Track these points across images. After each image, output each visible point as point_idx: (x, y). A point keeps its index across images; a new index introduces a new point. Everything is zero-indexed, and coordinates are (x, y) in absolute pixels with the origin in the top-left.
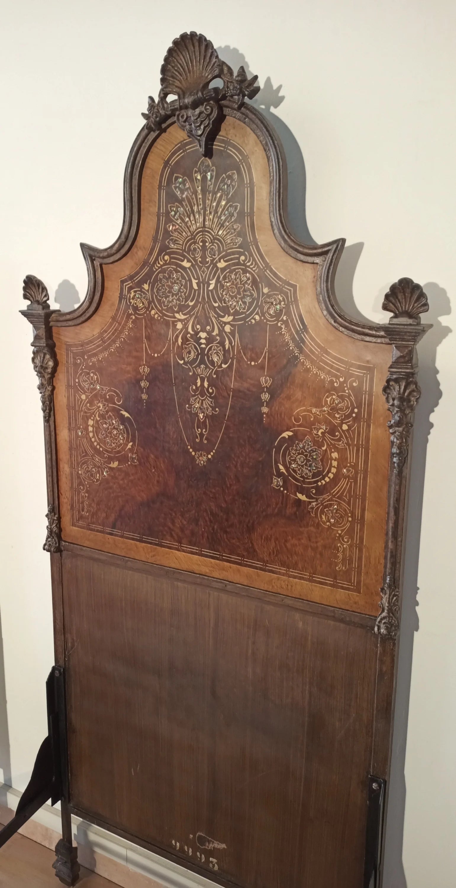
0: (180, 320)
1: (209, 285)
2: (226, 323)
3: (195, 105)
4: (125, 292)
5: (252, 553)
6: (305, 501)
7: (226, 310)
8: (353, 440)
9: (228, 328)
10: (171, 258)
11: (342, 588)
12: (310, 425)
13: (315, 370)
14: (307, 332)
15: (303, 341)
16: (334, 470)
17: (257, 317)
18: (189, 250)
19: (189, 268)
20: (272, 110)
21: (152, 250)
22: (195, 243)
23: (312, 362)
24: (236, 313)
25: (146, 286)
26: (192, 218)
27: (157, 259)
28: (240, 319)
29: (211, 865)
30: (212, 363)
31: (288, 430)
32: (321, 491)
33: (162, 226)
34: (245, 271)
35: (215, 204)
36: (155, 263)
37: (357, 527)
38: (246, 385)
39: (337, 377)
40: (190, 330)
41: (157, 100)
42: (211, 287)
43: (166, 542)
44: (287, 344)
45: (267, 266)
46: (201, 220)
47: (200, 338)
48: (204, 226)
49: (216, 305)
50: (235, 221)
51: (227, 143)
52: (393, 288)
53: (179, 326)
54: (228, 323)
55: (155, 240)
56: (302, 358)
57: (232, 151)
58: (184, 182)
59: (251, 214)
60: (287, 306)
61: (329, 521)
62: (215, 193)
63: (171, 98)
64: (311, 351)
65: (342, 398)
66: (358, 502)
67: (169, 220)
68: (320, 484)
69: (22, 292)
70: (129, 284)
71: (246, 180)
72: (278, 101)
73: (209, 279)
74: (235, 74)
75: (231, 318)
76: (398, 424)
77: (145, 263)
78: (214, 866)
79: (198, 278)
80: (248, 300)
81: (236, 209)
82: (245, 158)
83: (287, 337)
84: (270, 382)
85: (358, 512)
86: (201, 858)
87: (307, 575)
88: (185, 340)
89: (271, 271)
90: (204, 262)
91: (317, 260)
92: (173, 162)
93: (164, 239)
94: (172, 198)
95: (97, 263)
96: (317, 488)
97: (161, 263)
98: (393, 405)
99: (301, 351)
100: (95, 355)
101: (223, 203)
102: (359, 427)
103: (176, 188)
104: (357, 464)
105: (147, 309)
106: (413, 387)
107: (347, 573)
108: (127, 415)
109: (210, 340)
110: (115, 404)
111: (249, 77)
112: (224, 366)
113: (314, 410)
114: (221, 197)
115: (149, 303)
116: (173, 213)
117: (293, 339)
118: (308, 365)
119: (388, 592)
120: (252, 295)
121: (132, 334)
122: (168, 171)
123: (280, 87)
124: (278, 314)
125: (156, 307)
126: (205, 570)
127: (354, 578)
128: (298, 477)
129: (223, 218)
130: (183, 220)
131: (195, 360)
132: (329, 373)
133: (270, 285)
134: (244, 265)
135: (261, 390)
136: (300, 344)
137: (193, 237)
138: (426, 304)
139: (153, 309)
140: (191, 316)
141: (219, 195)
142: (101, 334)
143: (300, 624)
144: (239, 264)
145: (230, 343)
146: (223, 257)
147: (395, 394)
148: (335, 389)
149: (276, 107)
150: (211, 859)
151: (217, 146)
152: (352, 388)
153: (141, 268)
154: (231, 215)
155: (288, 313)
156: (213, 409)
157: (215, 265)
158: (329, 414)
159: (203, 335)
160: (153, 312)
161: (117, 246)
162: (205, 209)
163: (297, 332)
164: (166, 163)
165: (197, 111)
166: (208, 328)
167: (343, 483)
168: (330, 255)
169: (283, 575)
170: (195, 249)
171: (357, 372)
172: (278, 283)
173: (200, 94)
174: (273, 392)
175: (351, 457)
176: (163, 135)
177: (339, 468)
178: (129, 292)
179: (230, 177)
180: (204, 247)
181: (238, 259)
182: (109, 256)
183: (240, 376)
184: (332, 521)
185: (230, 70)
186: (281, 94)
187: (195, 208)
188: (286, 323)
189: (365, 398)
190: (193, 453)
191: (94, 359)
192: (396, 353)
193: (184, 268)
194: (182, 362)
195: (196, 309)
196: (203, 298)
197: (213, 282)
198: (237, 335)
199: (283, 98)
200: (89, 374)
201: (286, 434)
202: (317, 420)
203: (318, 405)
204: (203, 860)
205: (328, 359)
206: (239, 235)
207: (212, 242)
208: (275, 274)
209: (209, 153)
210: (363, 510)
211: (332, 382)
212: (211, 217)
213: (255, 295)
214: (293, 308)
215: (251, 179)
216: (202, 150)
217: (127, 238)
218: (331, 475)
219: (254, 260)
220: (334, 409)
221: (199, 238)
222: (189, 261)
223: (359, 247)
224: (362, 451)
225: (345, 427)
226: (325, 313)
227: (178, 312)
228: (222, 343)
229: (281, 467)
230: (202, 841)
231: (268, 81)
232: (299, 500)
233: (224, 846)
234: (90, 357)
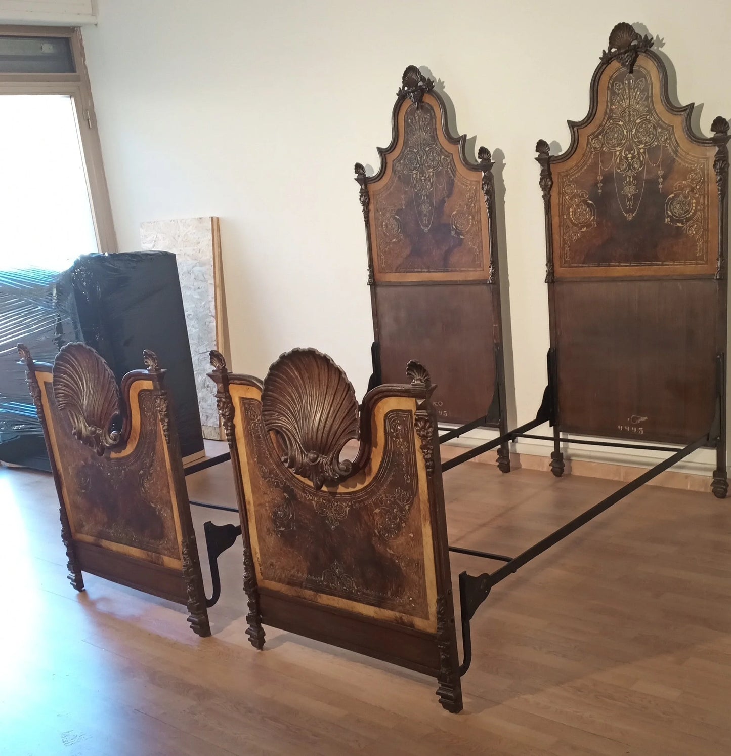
0: (618, 151)
1: (632, 132)
2: (641, 148)
3: (625, 53)
4: (590, 141)
5: (656, 258)
6: (680, 226)
7: (641, 142)
8: (702, 192)
9: (642, 151)
10: (613, 122)
11: (700, 264)
12: (682, 189)
13: (683, 164)
14: (679, 147)
15: (677, 151)
16: (694, 208)
17: (656, 143)
18: (622, 116)
19: (623, 125)
20: (660, 49)
21: (604, 119)
22: (625, 113)
23: (682, 160)
24: (646, 143)
25: (601, 137)
26: (623, 101)
27: (606, 123)
28: (647, 146)
29: (640, 432)
30: (634, 168)
31: (672, 194)
32: (688, 220)
33: (609, 107)
34: (649, 123)
35: (634, 94)
36: (605, 125)
37: (706, 233)
38: (651, 176)
39: (694, 165)
40: (623, 154)
41: (607, 51)
42: (633, 133)
43: (612, 264)
44: (670, 153)
45: (660, 118)
46: (628, 102)
47: (628, 158)
48: (630, 104)
49: (636, 140)
50: (644, 101)
51: (640, 66)
52: (715, 121)
53: (618, 153)
54: (642, 148)
55: (605, 114)
56: (677, 159)
57: (642, 70)
58: (619, 85)
59: (652, 97)
60: (670, 136)
61: (692, 233)
62: (635, 89)
63: (613, 50)
64: (681, 154)
65: (696, 174)
66: (706, 221)
67: (612, 104)
68: (687, 216)
69: (535, 149)
70: (592, 137)
71: (649, 82)
72: (662, 45)
73: (632, 129)
74: (643, 38)
75: (643, 145)
76: (720, 180)
77: (600, 125)
78: (641, 432)
79: (627, 129)
80: (651, 136)
81: (644, 95)
82: (648, 72)
83: (670, 150)
84: (663, 173)
85: (706, 227)
86: (634, 430)
87: (683, 262)
88: (621, 160)
89: (662, 121)
90: (630, 121)
91: (682, 113)
92: (614, 77)
93: (610, 113)
94: (614, 93)
95: (575, 129)
96: (686, 218)
97: (608, 124)
98: (717, 172)
99: (677, 155)
100: (573, 175)
101: (639, 93)
102: (704, 186)
103: (615, 88)
104: (704, 203)
105: (601, 148)
106: (725, 162)
107: (702, 256)
108: (590, 202)
109: (633, 158)
110: (584, 198)
111: (649, 39)
112: (640, 169)
113: (684, 182)
114: (637, 91)
115: (602, 145)
116: (614, 100)
117: (673, 150)
118: (680, 161)
119: (720, 258)
120: (653, 133)
121: (593, 161)
122: (611, 81)
123: (663, 39)
124: (666, 140)
125: (606, 146)
126: (633, 273)
127: (705, 258)
128: (677, 215)
129: (638, 100)
130: (619, 103)
131: (625, 169)
132: (690, 164)
133: (661, 127)
134: (649, 120)
135: (659, 177)
136: (676, 152)
137: (624, 111)
138: (728, 126)
139: (604, 147)
140: (624, 148)
141: (636, 89)
142: (577, 164)
143: (681, 288)
144: (646, 120)
145: (643, 157)
146: (639, 118)
147: (718, 167)
148: (692, 170)
149: (662, 47)
150: (640, 429)
151: (635, 68)
152: (700, 168)
153: (598, 128)
154: (642, 98)
155: (670, 139)
156: (636, 191)
157: (635, 122)
158: (691, 183)
159: (630, 156)
160: (604, 149)
161: (586, 119)
162: (630, 96)
163: (675, 147)
164: (611, 78)
165: (626, 55)
166: (632, 152)
167: (698, 214)
168: (688, 111)
169: (672, 265)
170: (625, 116)
171: (702, 161)
172: (665, 126)
173: (627, 48)
174: (665, 177)
175: (702, 201)
176: (609, 65)
177: (696, 207)
178: (592, 140)
179: (641, 81)
180: (630, 115)
181: (646, 117)
182: (582, 125)
183: (648, 172)
184: (694, 232)
185: (641, 36)
186: (664, 42)
187: (625, 97)
188: (669, 144)
189: (706, 172)
190: (626, 215)
191: (572, 177)
192: (717, 149)
193: (620, 125)
194: (619, 171)
195: (626, 145)
196: (630, 138)
197: (634, 130)
198: (646, 153)
199: (664, 43)
200: (570, 185)
201: (671, 196)
202: (686, 186)
203: (685, 179)
204: (635, 431)
205: (690, 157)
206: (646, 107)
207: (633, 112)
208: (664, 122)
209: (631, 72)
210: (708, 225)
211: (691, 167)
212: (633, 100)
213: (655, 133)
214: (672, 137)
215: (651, 81)
216: (628, 71)
217: (591, 114)
218: (693, 211)
219: (654, 117)
220: (692, 180)
221: (627, 110)
222: (622, 121)
223: (701, 106)
224: (706, 197)
225: (698, 187)
226: (687, 136)
227: (617, 147)
228: (639, 158)
229: (669, 212)
230: (635, 419)
231: (658, 37)
232: (678, 226)
233: (646, 418)
234: (571, 176)
